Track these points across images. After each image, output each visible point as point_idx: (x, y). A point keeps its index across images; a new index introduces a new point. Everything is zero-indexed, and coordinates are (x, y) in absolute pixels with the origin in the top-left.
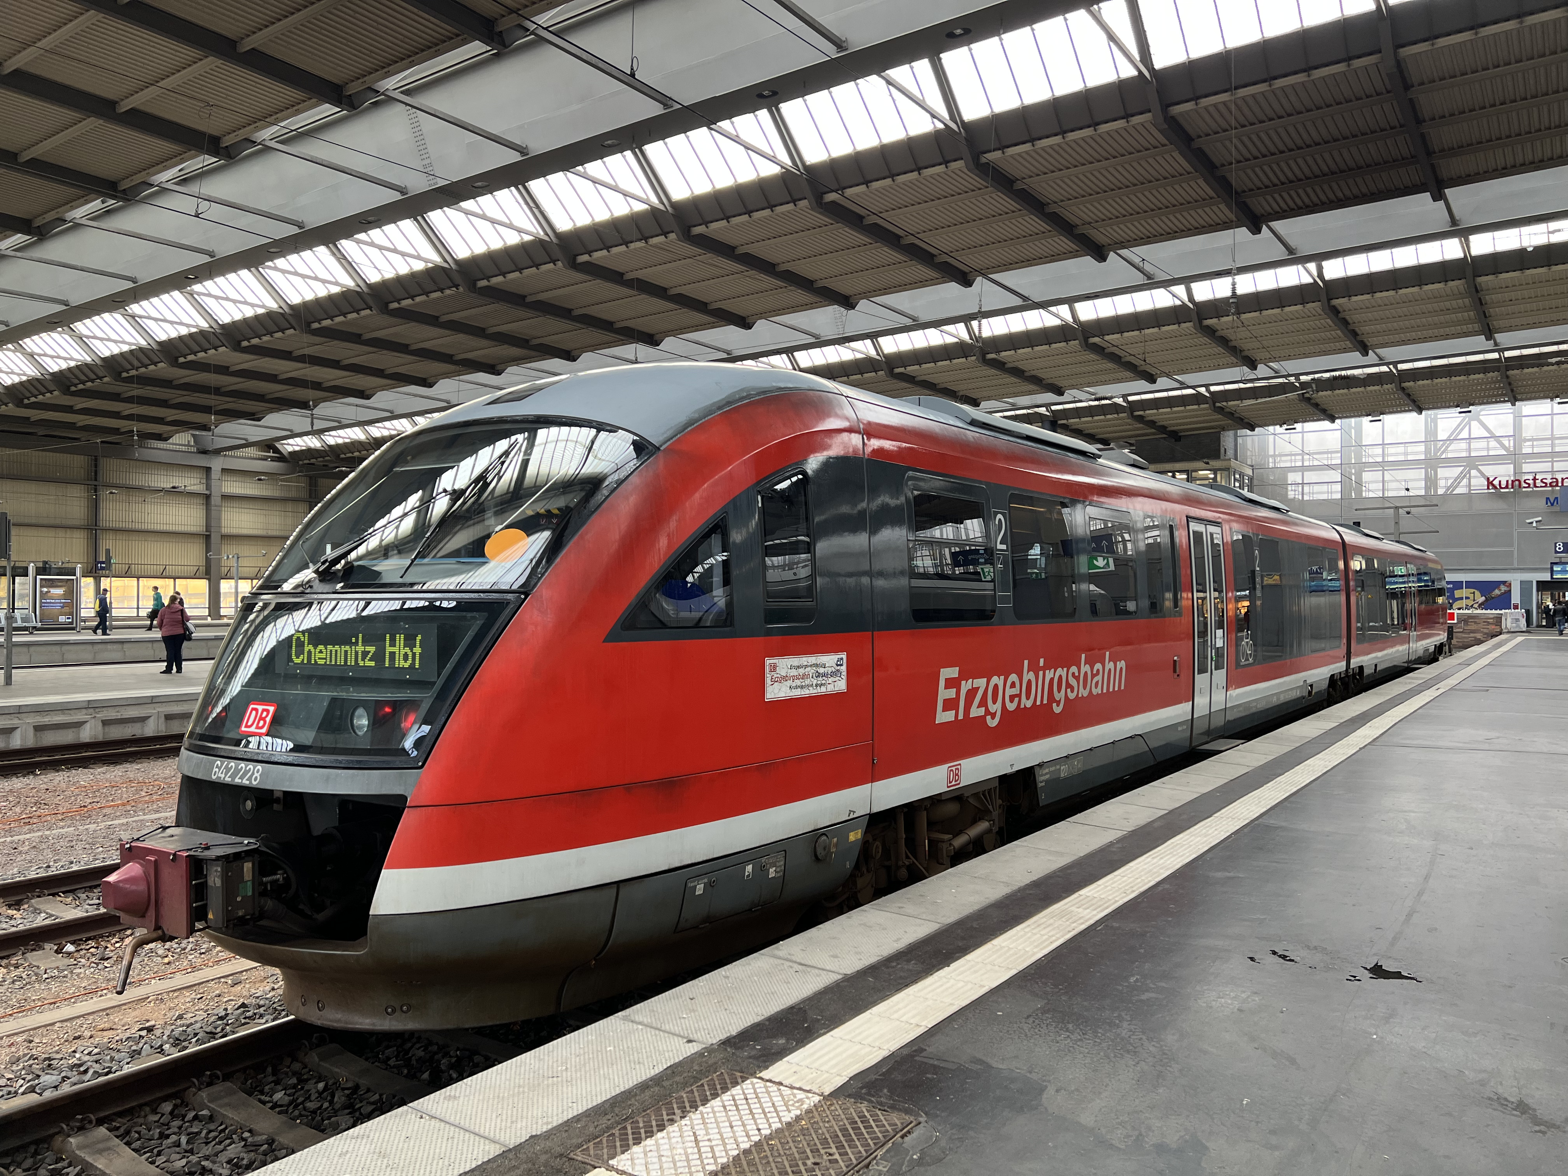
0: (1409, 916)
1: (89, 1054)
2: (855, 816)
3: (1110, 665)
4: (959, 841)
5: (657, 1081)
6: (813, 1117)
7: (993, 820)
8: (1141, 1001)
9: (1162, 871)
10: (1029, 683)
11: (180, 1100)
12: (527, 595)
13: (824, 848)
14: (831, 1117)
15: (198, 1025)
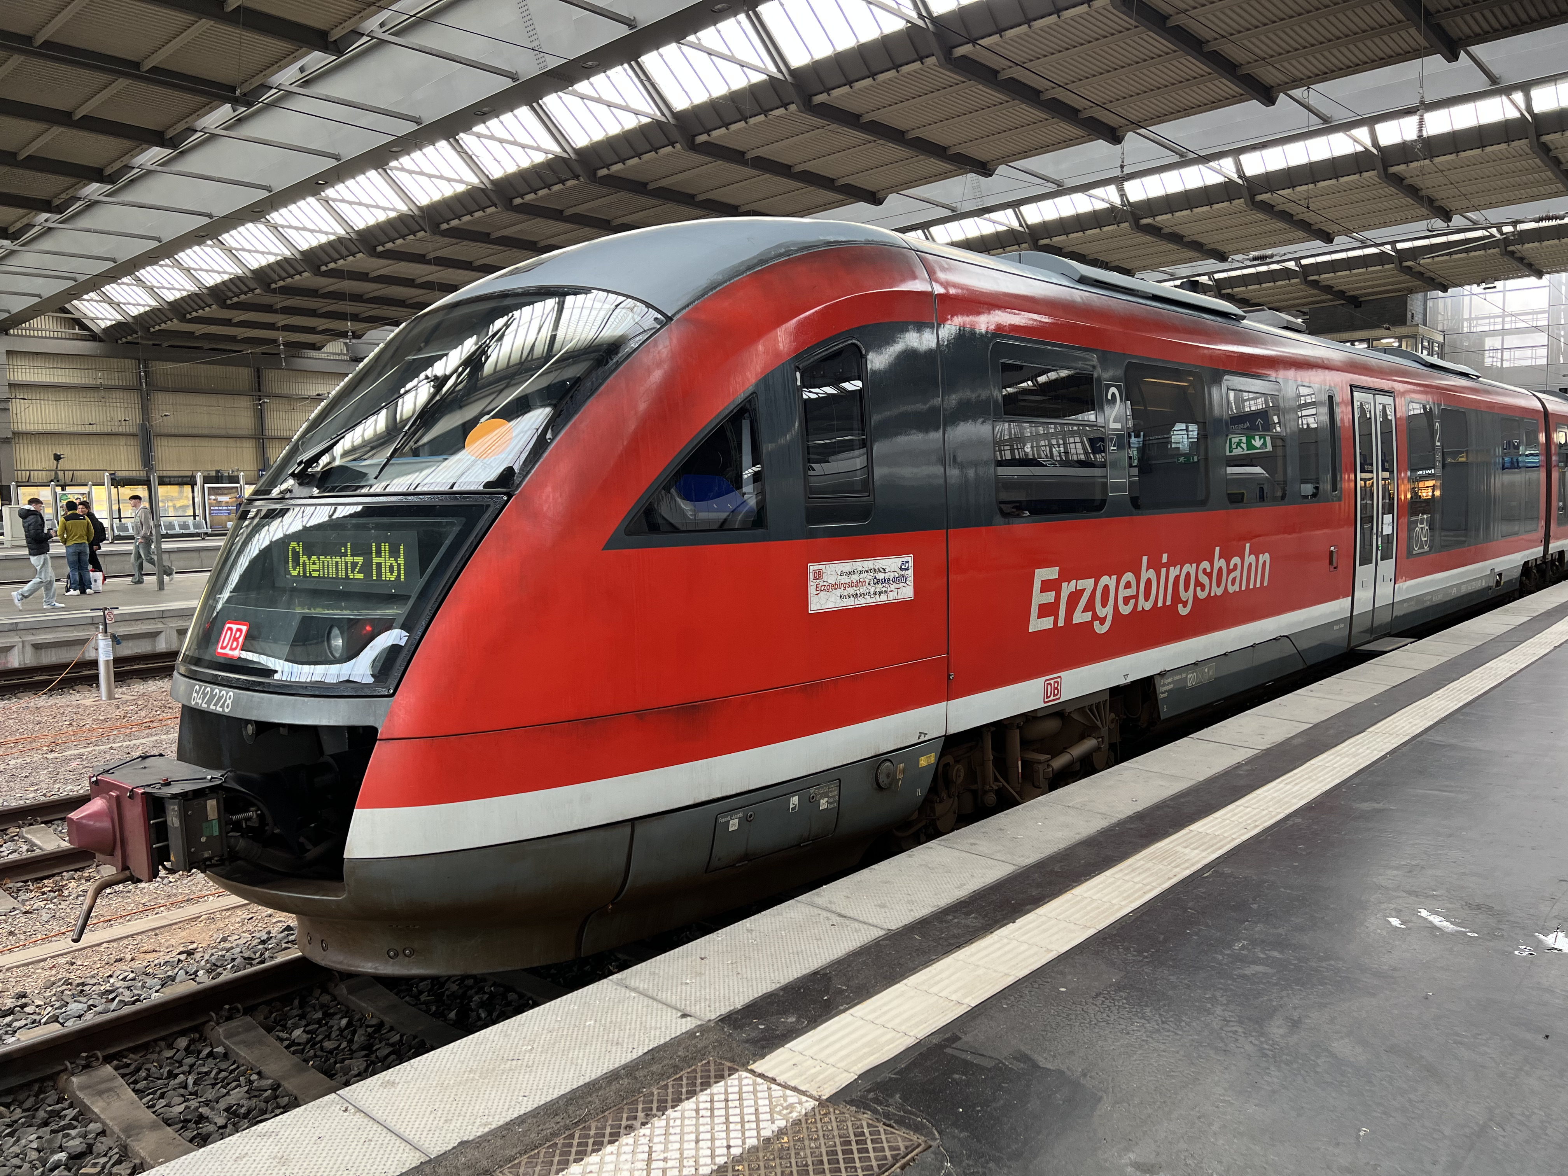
1: (124, 979)
2: (926, 738)
3: (1250, 559)
4: (1059, 762)
5: (630, 1069)
6: (799, 1132)
7: (1102, 737)
8: (1244, 977)
9: (1294, 801)
10: (1149, 582)
11: (198, 1033)
12: (510, 496)
13: (888, 775)
14: (821, 1133)
15: (238, 950)
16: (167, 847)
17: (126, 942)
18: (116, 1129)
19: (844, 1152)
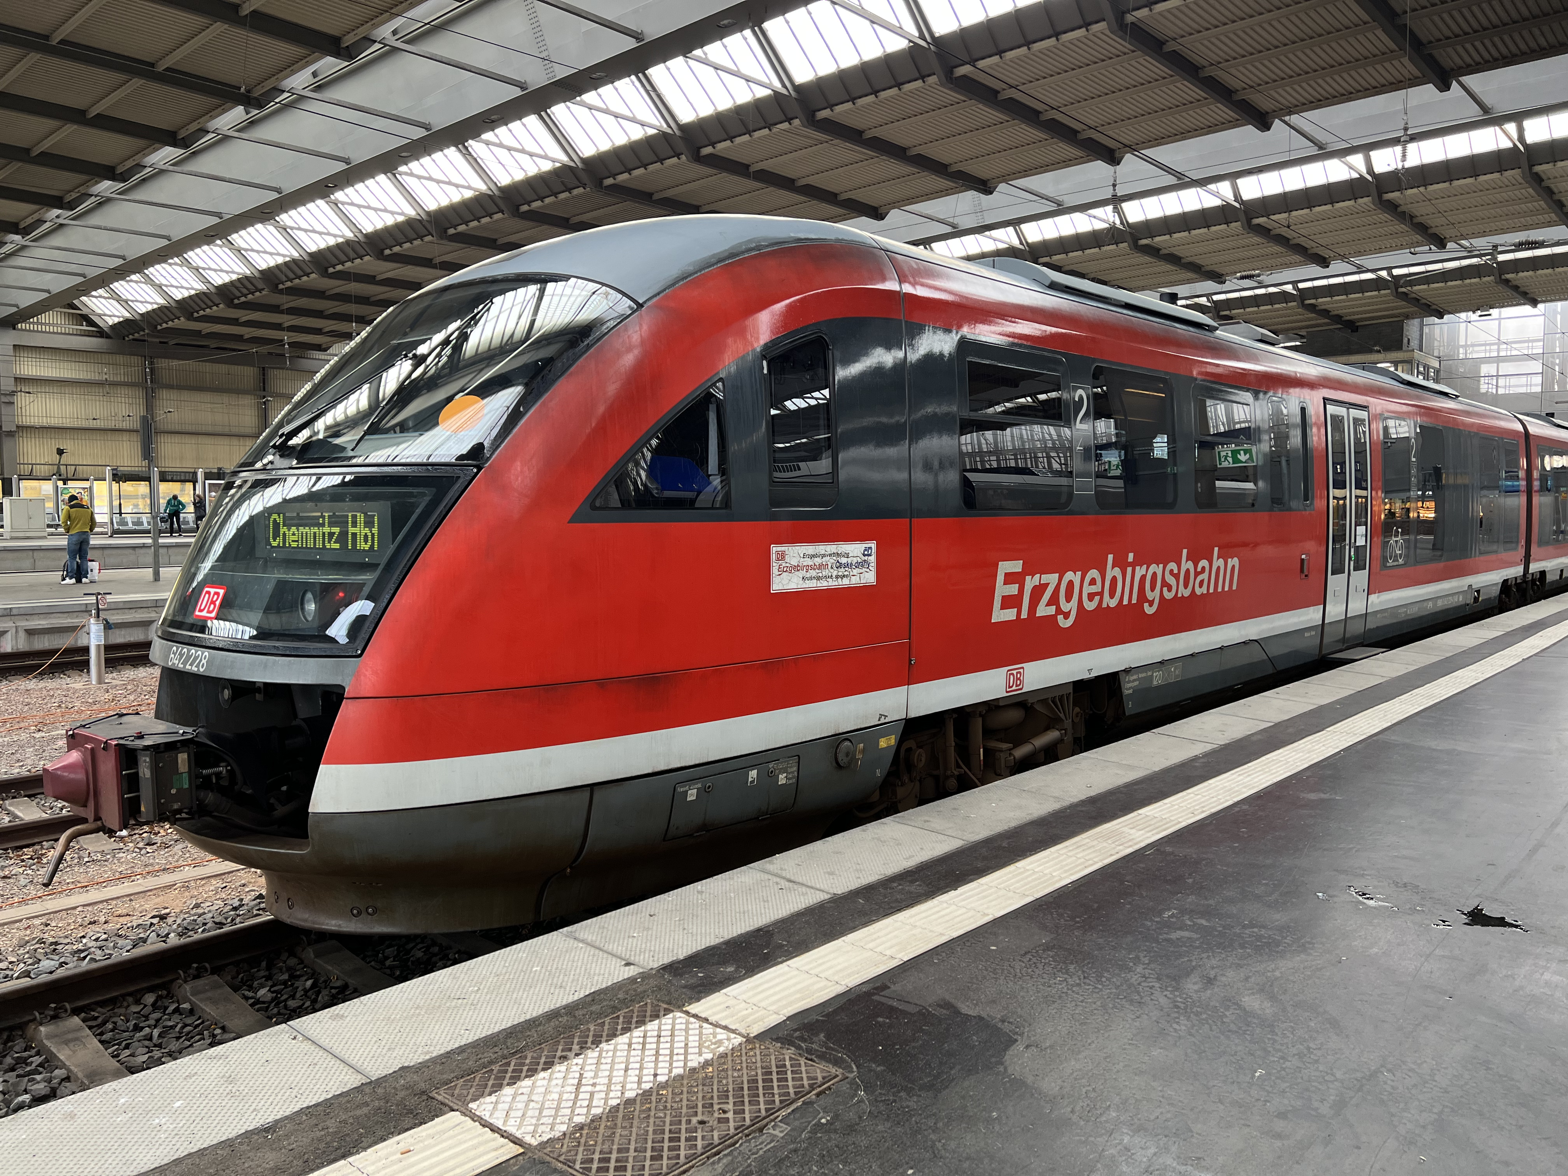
0: (1534, 851)
1: (97, 940)
2: (887, 720)
3: (1218, 563)
4: (1021, 750)
5: (570, 1009)
6: (724, 1063)
7: (1065, 730)
8: (1169, 940)
9: (1244, 790)
10: (1114, 580)
11: (166, 991)
12: (479, 468)
13: (847, 755)
14: (744, 1065)
15: (210, 915)
16: (138, 798)
17: (101, 906)
18: (80, 1075)
19: (764, 1081)
